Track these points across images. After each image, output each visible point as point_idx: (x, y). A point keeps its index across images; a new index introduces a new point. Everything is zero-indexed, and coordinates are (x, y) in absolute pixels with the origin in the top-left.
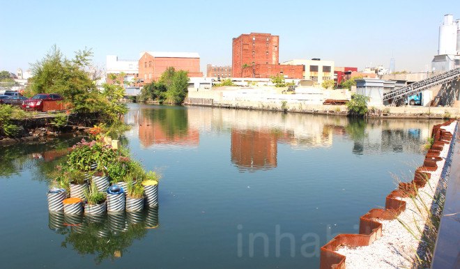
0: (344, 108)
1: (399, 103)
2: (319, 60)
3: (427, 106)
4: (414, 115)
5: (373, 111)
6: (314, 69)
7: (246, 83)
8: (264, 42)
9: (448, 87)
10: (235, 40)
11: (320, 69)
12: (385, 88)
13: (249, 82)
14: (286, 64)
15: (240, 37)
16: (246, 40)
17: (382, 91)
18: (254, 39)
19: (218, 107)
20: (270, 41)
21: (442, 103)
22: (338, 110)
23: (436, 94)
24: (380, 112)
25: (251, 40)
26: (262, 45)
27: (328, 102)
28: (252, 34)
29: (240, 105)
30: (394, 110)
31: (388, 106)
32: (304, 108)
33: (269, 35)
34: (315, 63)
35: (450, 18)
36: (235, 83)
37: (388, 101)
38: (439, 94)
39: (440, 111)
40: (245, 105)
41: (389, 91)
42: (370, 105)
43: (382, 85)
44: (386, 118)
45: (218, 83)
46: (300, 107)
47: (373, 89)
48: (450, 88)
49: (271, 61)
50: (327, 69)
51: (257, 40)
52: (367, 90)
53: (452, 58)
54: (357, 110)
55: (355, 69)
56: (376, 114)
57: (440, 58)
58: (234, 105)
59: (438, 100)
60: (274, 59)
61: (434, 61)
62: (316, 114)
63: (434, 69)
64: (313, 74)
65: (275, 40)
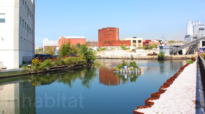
0: (156, 57)
1: (175, 54)
2: (136, 38)
3: (185, 54)
4: (181, 58)
5: (167, 57)
6: (134, 41)
7: (111, 49)
8: (113, 31)
9: (192, 47)
10: (99, 30)
11: (137, 42)
12: (170, 49)
13: (112, 48)
14: (122, 40)
15: (102, 29)
16: (105, 31)
17: (169, 50)
18: (108, 30)
19: (103, 58)
20: (115, 30)
21: (190, 53)
22: (154, 57)
23: (187, 50)
24: (169, 57)
25: (107, 31)
26: (111, 32)
27: (149, 55)
28: (108, 28)
29: (113, 57)
30: (174, 56)
31: (171, 55)
32: (140, 57)
33: (115, 28)
34: (134, 39)
35: (190, 21)
36: (107, 49)
37: (171, 53)
38: (189, 50)
39: (190, 56)
40: (115, 57)
41: (171, 50)
42: (165, 55)
43: (169, 48)
44: (171, 59)
45: (100, 49)
46: (139, 57)
47: (166, 49)
48: (192, 48)
49: (116, 39)
50: (140, 41)
51: (110, 30)
52: (164, 50)
53: (192, 36)
54: (161, 57)
55: (150, 41)
56: (168, 58)
57: (187, 36)
58: (110, 57)
59: (188, 52)
60: (117, 38)
61: (185, 37)
62: (145, 59)
63: (186, 41)
64: (134, 44)
65: (117, 30)
